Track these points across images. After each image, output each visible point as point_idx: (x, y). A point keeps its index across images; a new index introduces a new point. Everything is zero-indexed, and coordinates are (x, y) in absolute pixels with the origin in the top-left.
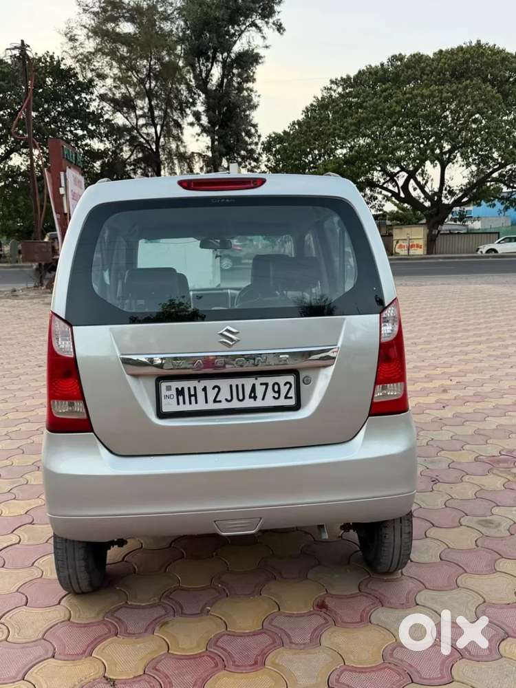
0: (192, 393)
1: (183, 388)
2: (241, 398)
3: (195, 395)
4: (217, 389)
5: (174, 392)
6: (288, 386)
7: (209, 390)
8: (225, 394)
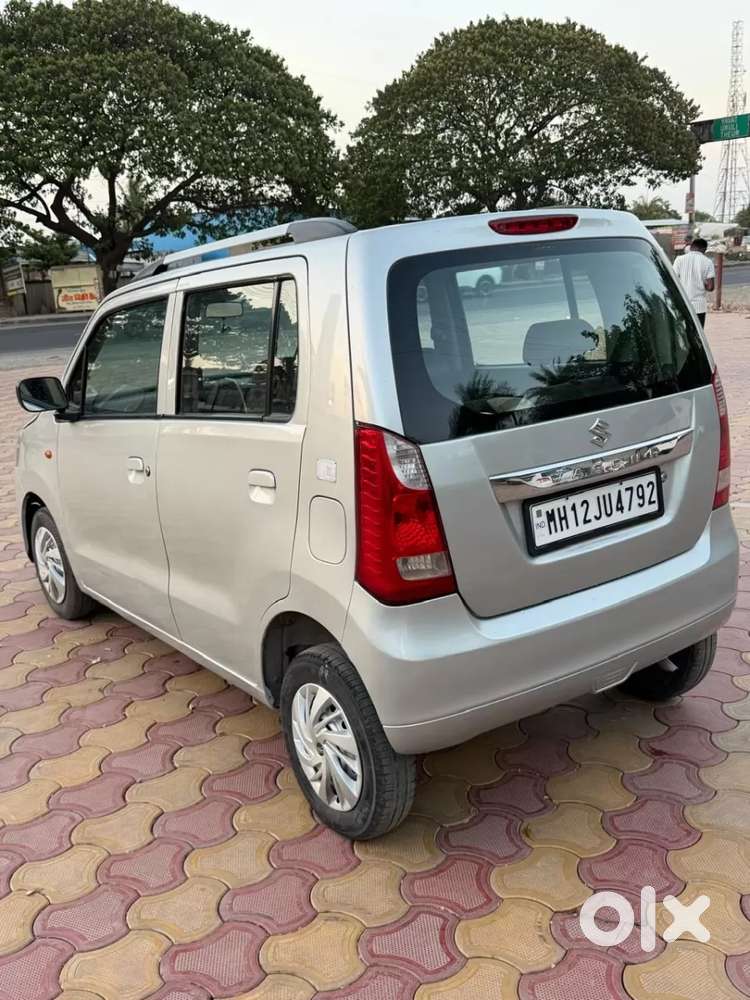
0: (563, 515)
1: (553, 511)
2: (609, 512)
3: (565, 518)
4: (585, 505)
5: (544, 518)
6: (651, 486)
7: (578, 507)
8: (593, 511)
